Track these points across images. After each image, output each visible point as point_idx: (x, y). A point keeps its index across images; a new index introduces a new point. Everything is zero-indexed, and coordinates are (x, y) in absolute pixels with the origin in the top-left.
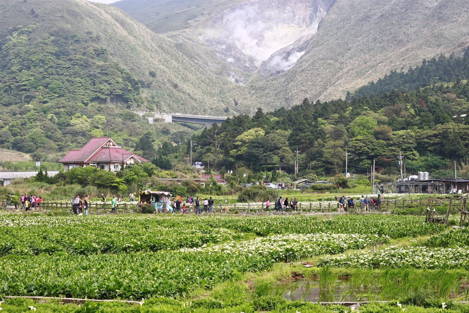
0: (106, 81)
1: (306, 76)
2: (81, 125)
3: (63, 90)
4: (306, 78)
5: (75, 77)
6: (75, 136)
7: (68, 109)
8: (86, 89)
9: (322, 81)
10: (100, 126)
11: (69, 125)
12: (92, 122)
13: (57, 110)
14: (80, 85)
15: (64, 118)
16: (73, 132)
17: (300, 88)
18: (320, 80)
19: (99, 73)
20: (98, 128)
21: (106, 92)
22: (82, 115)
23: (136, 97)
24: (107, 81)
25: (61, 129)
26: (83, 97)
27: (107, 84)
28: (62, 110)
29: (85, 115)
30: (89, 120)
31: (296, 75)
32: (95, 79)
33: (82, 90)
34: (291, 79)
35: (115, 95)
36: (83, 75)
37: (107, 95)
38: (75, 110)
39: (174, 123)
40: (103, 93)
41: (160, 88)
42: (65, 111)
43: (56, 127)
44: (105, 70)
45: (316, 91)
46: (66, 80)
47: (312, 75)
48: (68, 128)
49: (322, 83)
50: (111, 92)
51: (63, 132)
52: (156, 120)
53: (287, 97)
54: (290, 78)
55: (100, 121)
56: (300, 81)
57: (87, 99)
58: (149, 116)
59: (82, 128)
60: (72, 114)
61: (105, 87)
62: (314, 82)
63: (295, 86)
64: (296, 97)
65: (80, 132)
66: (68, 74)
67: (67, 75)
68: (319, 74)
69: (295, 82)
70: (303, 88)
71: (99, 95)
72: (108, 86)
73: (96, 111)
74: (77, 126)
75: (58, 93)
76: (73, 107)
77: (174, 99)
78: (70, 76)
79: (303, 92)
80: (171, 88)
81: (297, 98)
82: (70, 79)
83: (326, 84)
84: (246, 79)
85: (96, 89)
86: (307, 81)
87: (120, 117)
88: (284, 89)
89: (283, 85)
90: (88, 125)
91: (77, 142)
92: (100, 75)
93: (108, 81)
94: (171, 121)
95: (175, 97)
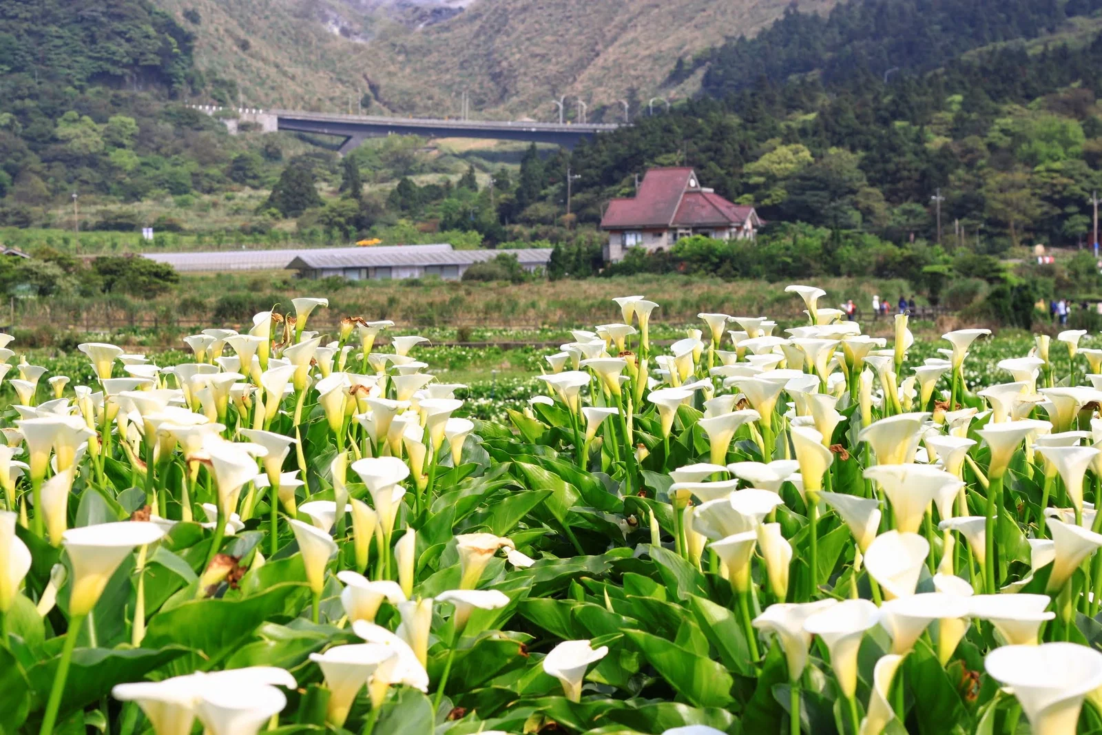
0: (121, 34)
1: (536, 22)
2: (83, 140)
3: (22, 56)
4: (537, 26)
5: (44, 25)
6: (73, 166)
7: (46, 102)
8: (75, 52)
9: (580, 33)
10: (126, 142)
11: (55, 140)
12: (107, 133)
13: (18, 103)
14: (58, 42)
15: (39, 124)
16: (68, 158)
17: (527, 49)
18: (574, 30)
19: (104, 14)
20: (122, 146)
21: (125, 60)
22: (81, 116)
23: (188, 71)
24: (122, 32)
25: (36, 151)
26: (68, 71)
27: (123, 41)
28: (29, 103)
29: (88, 114)
30: (101, 128)
31: (507, 20)
32: (94, 29)
33: (64, 56)
34: (496, 28)
35: (145, 67)
36: (65, 18)
37: (126, 66)
38: (62, 104)
39: (283, 133)
40: (115, 63)
41: (215, 48)
42: (38, 106)
43: (23, 144)
44: (116, 6)
45: (571, 56)
46: (26, 31)
47: (553, 18)
48: (53, 146)
49: (583, 38)
50: (136, 61)
51: (41, 155)
52: (243, 127)
53: (498, 70)
54: (492, 27)
55: (124, 129)
56: (522, 33)
57: (79, 76)
58: (227, 117)
59: (86, 146)
60: (55, 112)
61: (121, 49)
62: (562, 36)
63: (514, 45)
64: (522, 70)
65: (85, 157)
66: (29, 15)
67: (26, 19)
68: (570, 17)
69: (508, 36)
70: (538, 50)
71: (107, 66)
72: (126, 46)
73: (110, 106)
74: (76, 144)
75: (9, 63)
76: (55, 97)
77: (251, 76)
78: (33, 20)
79: (538, 58)
80: (235, 48)
81: (525, 74)
82: (34, 28)
83: (592, 41)
84: (366, 28)
85: (99, 52)
86: (541, 33)
87: (166, 121)
88: (482, 51)
89: (475, 42)
90: (98, 139)
91: (81, 181)
92: (104, 19)
93: (125, 33)
94: (275, 128)
95: (252, 72)
